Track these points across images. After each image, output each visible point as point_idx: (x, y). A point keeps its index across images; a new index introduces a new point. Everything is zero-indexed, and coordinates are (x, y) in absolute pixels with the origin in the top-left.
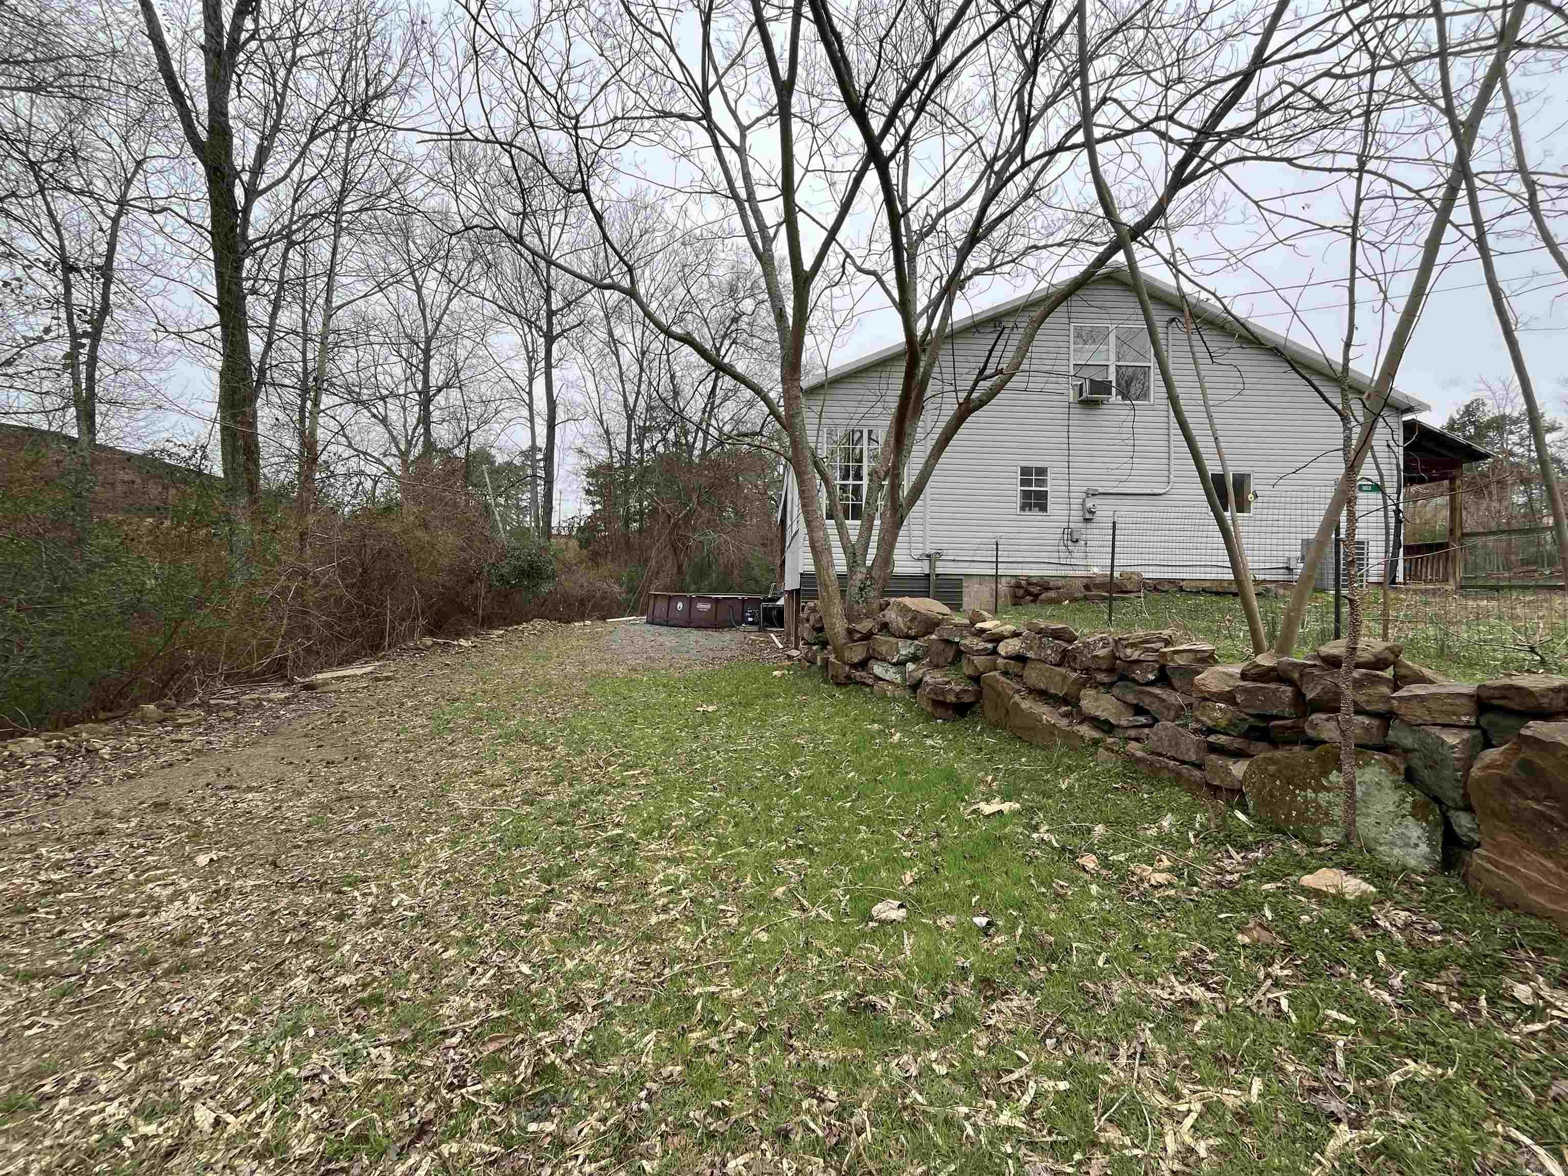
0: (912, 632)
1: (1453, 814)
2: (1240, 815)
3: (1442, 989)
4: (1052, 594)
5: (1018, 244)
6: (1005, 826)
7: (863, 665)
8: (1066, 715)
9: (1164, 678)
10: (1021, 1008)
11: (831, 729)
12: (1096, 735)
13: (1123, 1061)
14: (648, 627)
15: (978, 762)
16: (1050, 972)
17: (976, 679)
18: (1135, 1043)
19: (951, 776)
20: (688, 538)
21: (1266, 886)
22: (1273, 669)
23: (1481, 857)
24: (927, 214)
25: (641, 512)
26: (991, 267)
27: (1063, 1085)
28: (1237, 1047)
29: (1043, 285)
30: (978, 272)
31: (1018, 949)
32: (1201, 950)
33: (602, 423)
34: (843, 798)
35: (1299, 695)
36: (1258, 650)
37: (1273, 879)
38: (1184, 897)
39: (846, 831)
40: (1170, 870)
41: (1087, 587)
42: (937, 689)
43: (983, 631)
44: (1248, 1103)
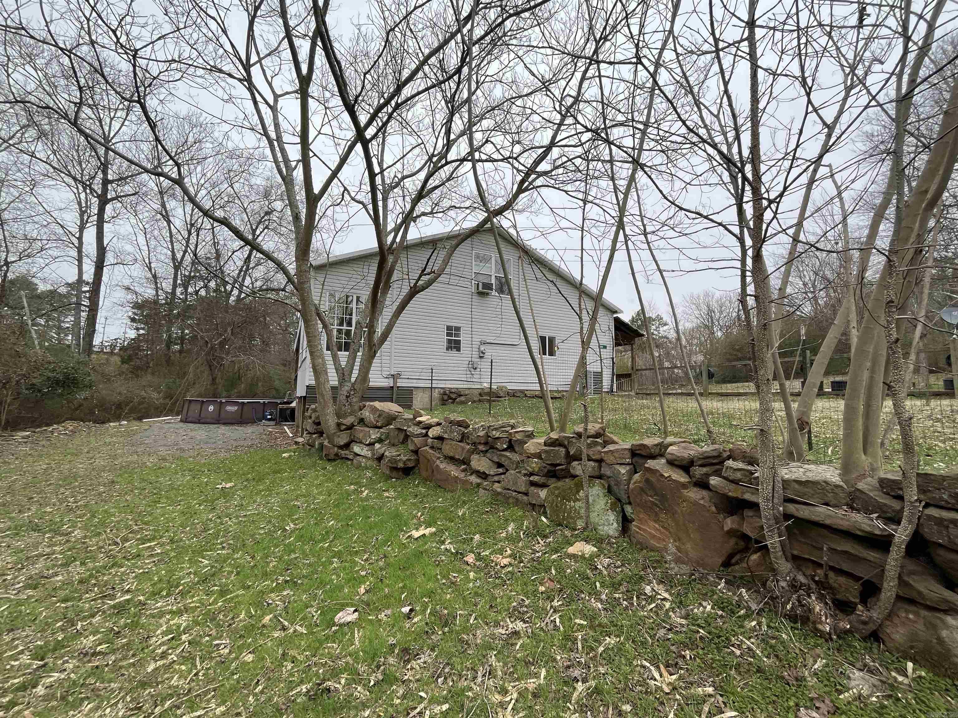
0: (379, 424)
1: (625, 506)
2: (543, 519)
3: (621, 596)
4: (463, 398)
5: (446, 203)
6: (426, 544)
7: (347, 446)
8: (464, 470)
9: (511, 447)
10: (425, 663)
11: (321, 492)
12: (479, 481)
13: (480, 679)
14: (181, 424)
15: (414, 504)
16: (444, 633)
17: (416, 452)
18: (486, 666)
19: (397, 516)
20: (222, 359)
21: (554, 556)
22: (557, 440)
23: (636, 526)
24: (395, 176)
25: (182, 339)
26: (432, 213)
27: (445, 707)
28: (536, 652)
29: (458, 228)
30: (424, 214)
31: (427, 624)
32: (523, 600)
33: (150, 269)
34: (323, 540)
35: (568, 452)
36: (552, 430)
37: (557, 552)
38: (516, 570)
39: (323, 564)
40: (510, 556)
41: (480, 395)
42: (393, 460)
43: (420, 422)
44: (539, 684)
